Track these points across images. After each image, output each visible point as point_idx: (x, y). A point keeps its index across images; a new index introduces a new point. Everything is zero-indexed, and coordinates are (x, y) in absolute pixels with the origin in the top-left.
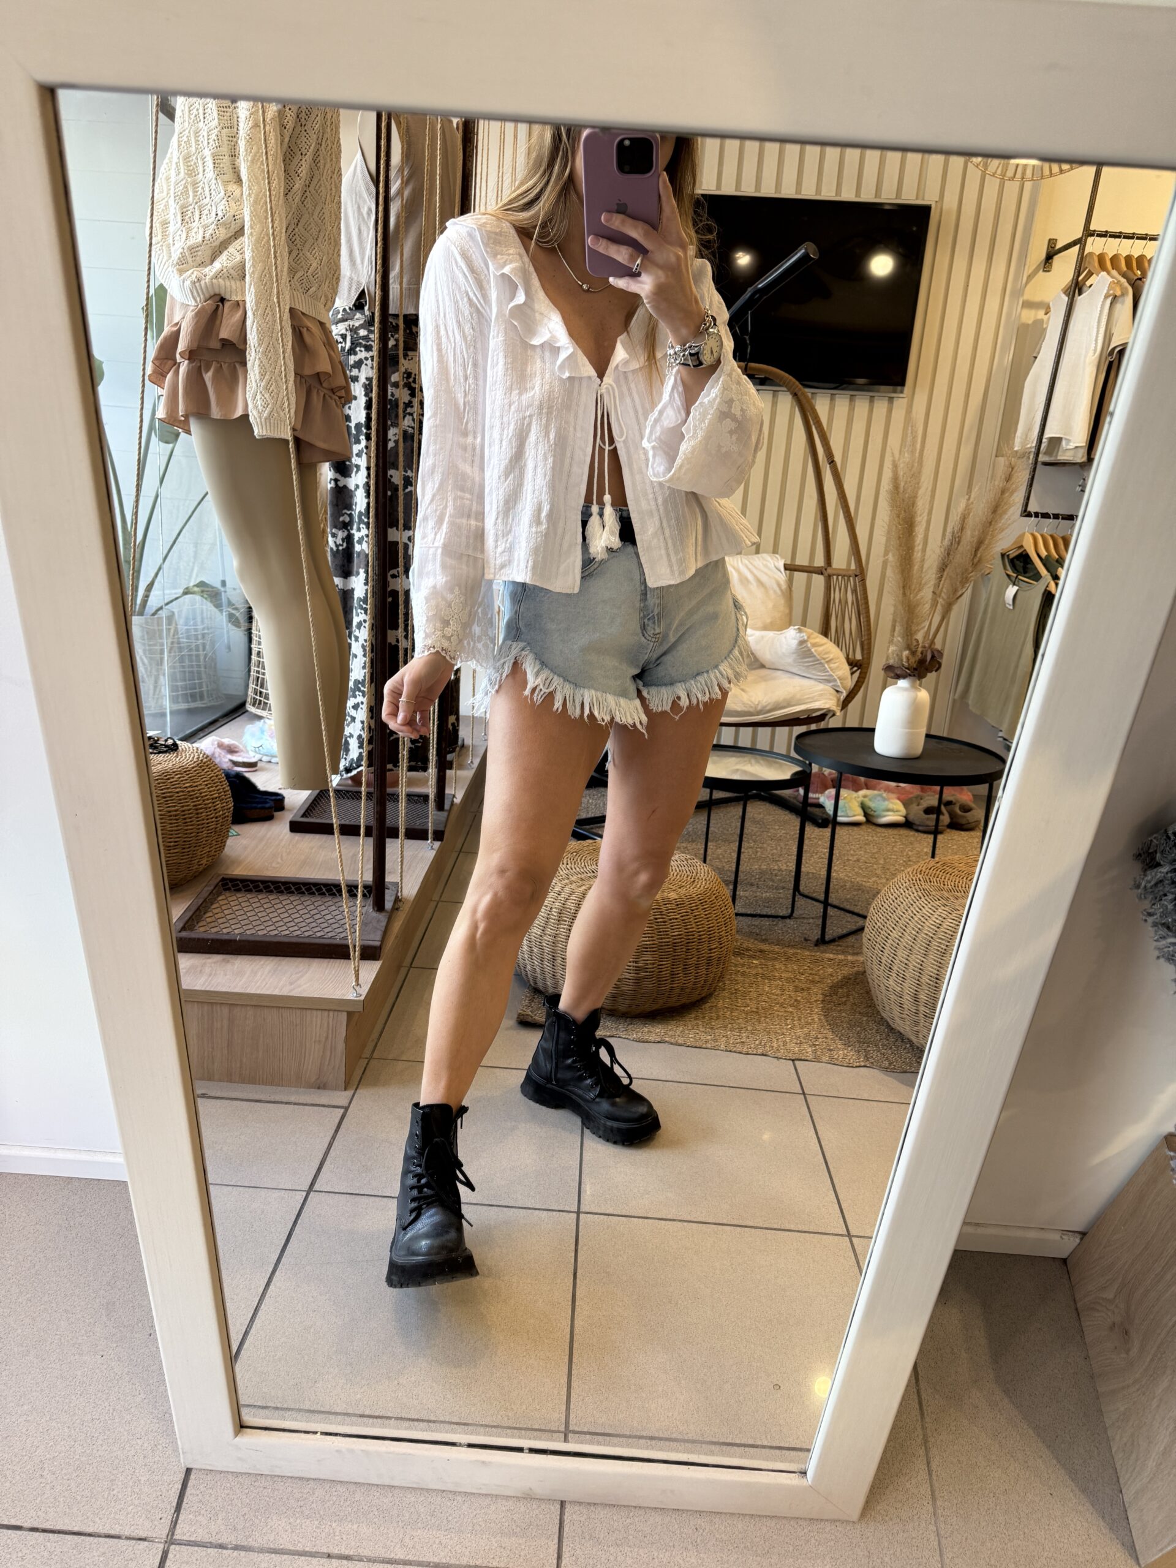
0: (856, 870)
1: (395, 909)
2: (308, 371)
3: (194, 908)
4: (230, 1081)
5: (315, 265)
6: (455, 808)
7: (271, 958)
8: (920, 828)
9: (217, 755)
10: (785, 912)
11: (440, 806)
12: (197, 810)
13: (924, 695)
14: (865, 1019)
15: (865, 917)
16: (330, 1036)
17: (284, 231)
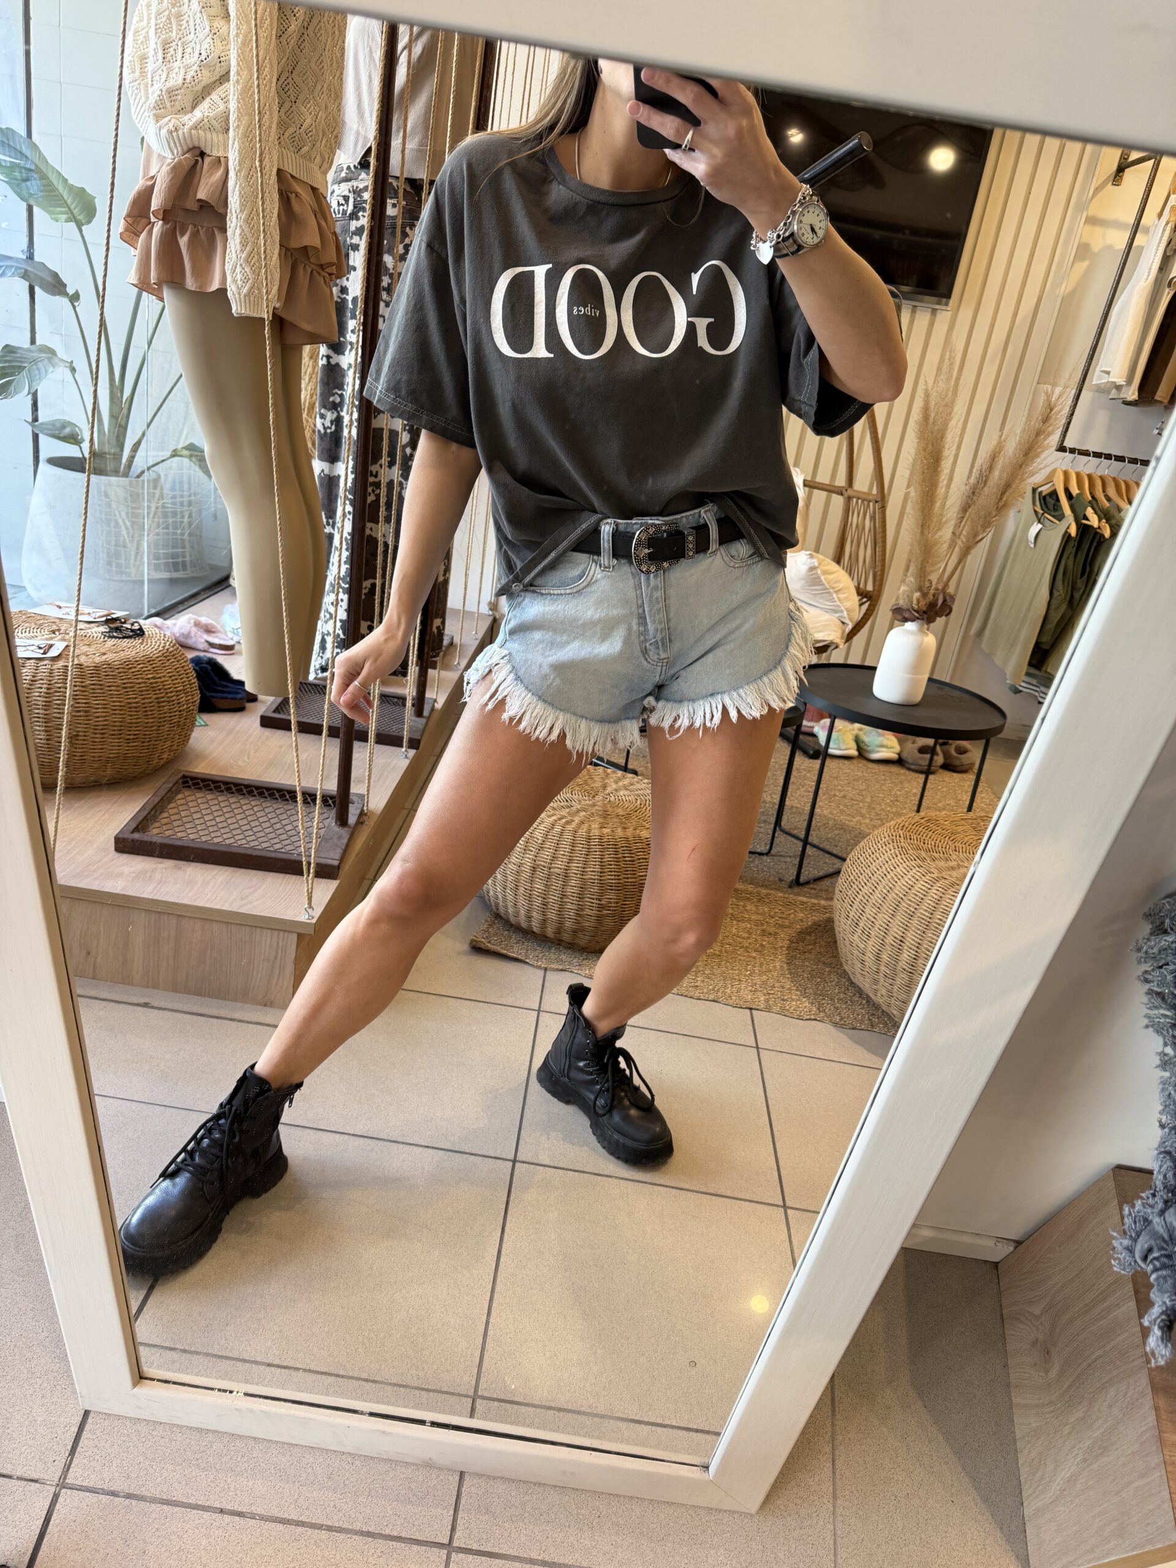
0: (842, 807)
1: (360, 822)
2: (295, 244)
3: (149, 807)
4: (176, 990)
5: (308, 121)
6: (435, 715)
7: (226, 868)
8: (913, 767)
9: (193, 634)
10: (763, 849)
11: (419, 713)
12: (159, 703)
13: (930, 640)
14: (828, 969)
15: (844, 860)
16: (279, 955)
17: (275, 80)
